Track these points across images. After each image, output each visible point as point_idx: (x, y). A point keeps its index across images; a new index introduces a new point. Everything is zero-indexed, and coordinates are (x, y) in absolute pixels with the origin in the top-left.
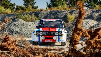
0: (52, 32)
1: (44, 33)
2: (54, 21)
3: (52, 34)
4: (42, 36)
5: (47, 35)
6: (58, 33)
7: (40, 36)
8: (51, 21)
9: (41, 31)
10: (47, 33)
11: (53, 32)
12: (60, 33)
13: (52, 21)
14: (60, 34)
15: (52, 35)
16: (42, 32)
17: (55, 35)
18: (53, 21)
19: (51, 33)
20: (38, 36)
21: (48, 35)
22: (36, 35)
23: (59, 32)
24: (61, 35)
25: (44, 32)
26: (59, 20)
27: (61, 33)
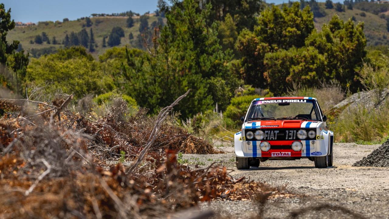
0: (289, 129)
1: (267, 134)
2: (292, 101)
3: (290, 137)
4: (263, 140)
5: (275, 140)
6: (305, 132)
7: (257, 142)
8: (284, 101)
9: (259, 129)
10: (275, 134)
11: (293, 129)
12: (310, 132)
13: (288, 101)
14: (310, 136)
15: (288, 140)
16: (261, 132)
17: (298, 139)
18: (290, 101)
19: (287, 132)
20: (251, 142)
21: (277, 140)
22: (247, 139)
23: (308, 129)
24: (315, 139)
25: (266, 132)
26: (307, 98)
27: (313, 132)
